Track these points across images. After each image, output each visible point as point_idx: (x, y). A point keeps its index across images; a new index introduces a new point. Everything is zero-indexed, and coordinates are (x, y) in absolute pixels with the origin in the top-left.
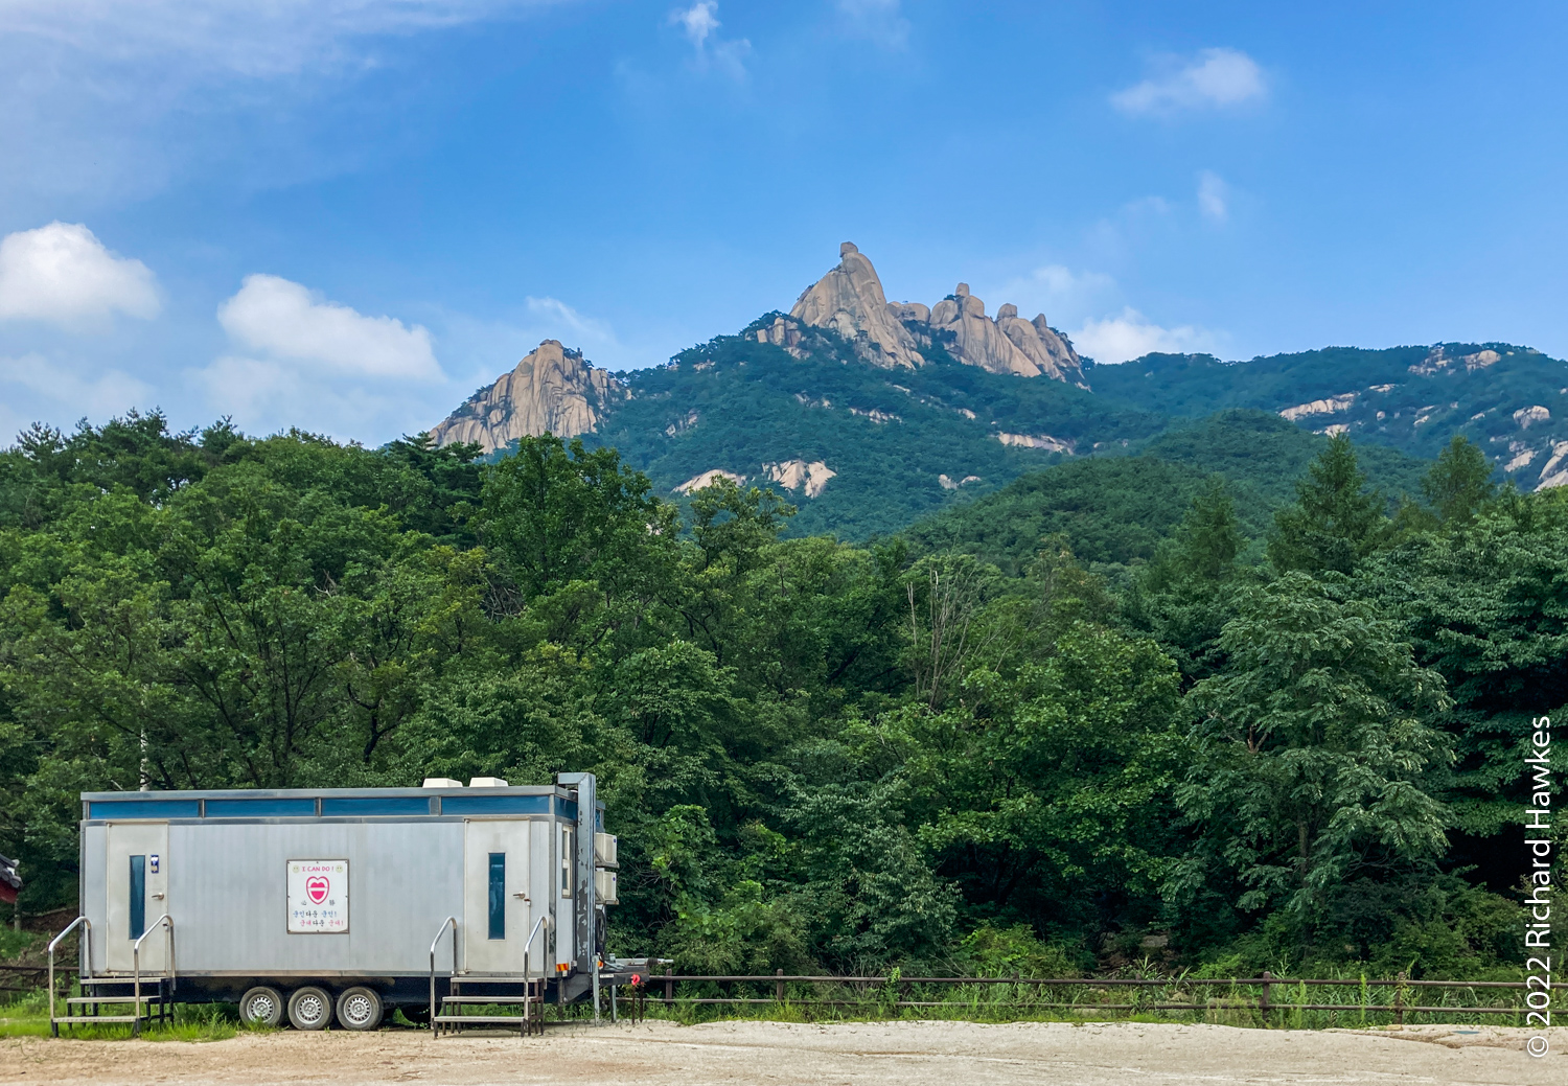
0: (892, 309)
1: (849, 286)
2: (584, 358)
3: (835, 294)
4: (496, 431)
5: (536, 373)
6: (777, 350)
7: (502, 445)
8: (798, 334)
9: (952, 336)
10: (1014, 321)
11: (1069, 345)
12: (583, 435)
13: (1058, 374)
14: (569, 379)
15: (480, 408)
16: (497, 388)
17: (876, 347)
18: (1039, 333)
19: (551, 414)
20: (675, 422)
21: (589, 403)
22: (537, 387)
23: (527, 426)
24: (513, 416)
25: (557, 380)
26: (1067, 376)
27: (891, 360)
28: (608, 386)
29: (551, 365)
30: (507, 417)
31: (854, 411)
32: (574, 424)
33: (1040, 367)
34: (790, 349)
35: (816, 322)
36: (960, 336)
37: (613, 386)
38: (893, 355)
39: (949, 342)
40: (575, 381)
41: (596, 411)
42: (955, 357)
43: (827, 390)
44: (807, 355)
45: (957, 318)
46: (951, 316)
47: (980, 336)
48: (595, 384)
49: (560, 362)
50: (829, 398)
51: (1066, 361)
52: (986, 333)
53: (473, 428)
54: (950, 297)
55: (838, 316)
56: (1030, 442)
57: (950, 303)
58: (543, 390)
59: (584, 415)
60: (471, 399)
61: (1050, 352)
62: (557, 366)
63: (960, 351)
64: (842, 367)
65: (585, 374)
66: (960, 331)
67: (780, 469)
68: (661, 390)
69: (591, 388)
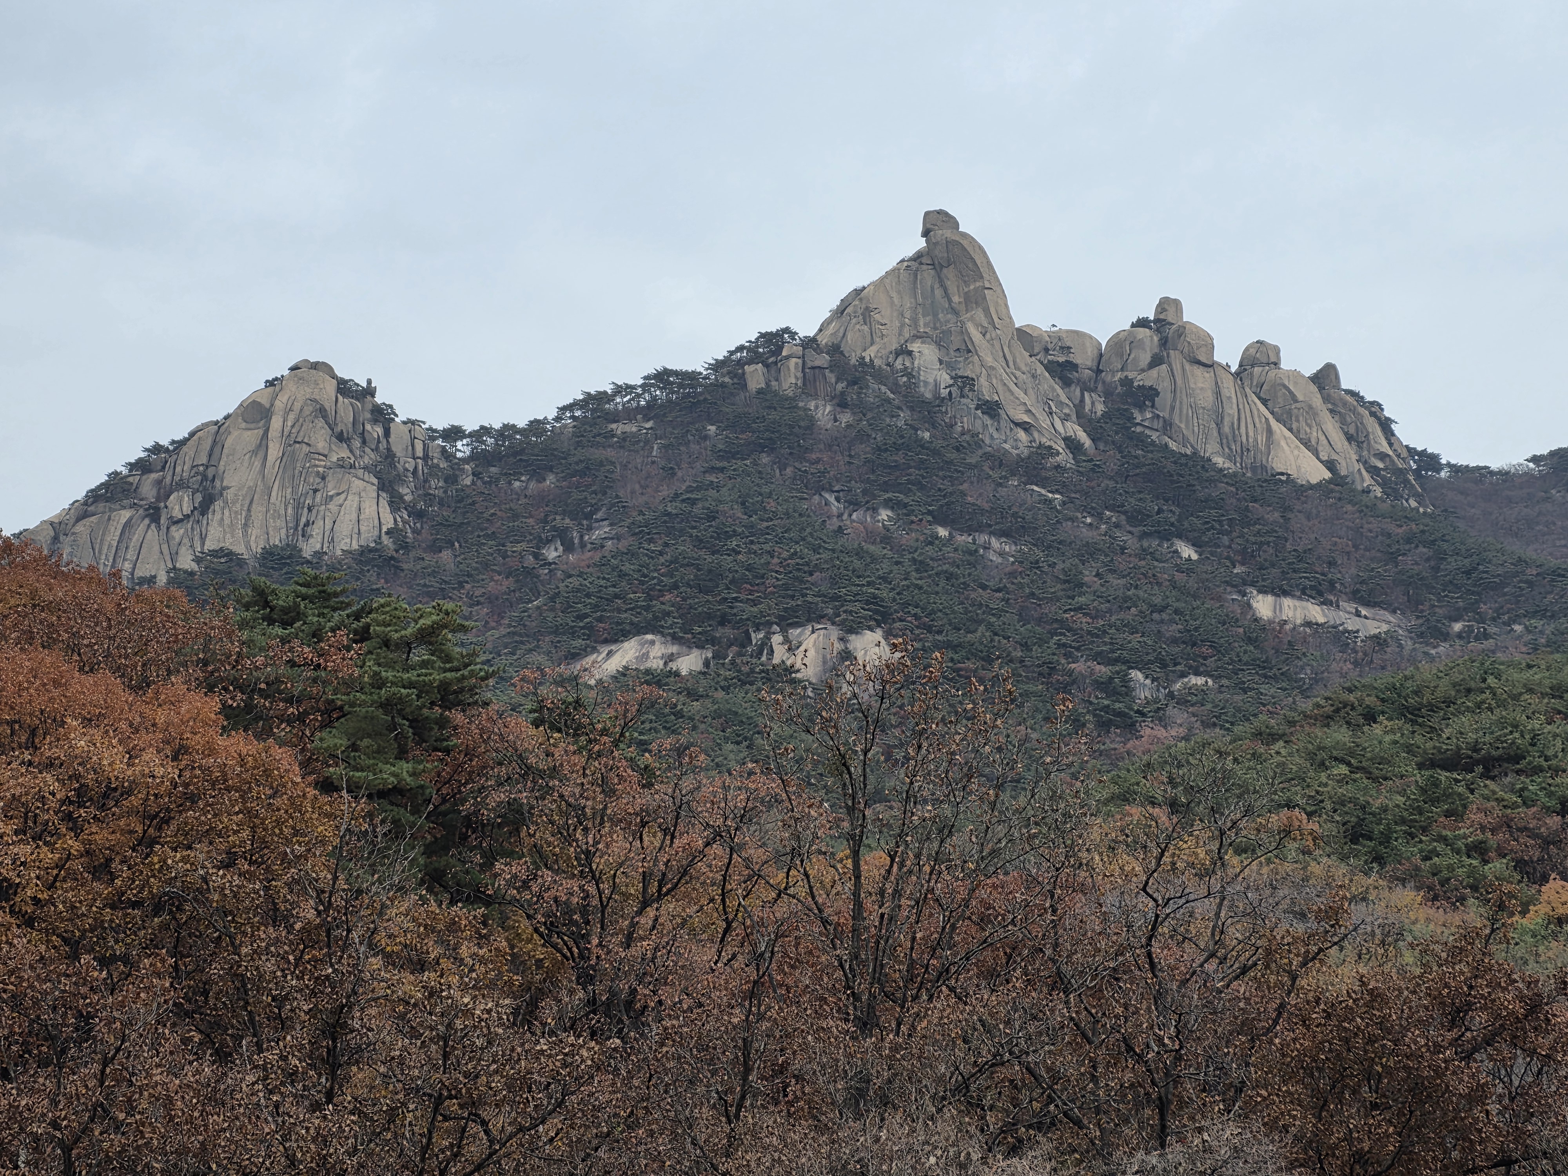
0: (1024, 336)
1: (939, 292)
2: (379, 399)
3: (908, 303)
4: (177, 533)
5: (276, 423)
6: (789, 404)
7: (186, 562)
8: (831, 377)
9: (1149, 395)
10: (1272, 374)
11: (1386, 425)
12: (364, 551)
13: (1368, 480)
14: (341, 437)
15: (148, 489)
16: (188, 450)
17: (991, 409)
18: (1326, 399)
19: (298, 507)
20: (562, 535)
21: (382, 487)
22: (274, 451)
23: (246, 525)
24: (218, 505)
25: (321, 438)
26: (1384, 484)
27: (1022, 435)
28: (426, 457)
29: (308, 410)
30: (204, 508)
31: (943, 532)
32: (345, 527)
33: (1330, 465)
34: (812, 405)
35: (870, 353)
36: (1164, 399)
37: (435, 454)
38: (1026, 427)
39: (1141, 407)
40: (357, 443)
41: (396, 503)
42: (1154, 436)
43: (886, 487)
44: (846, 418)
45: (1156, 361)
46: (1145, 358)
47: (1206, 399)
48: (398, 449)
49: (329, 405)
50: (889, 504)
51: (1383, 456)
52: (1218, 394)
53: (128, 525)
54: (1142, 323)
55: (915, 347)
56: (1316, 613)
57: (1143, 332)
58: (287, 458)
59: (370, 509)
60: (132, 466)
61: (1350, 438)
62: (322, 412)
63: (1168, 426)
64: (922, 445)
65: (379, 430)
66: (1164, 386)
67: (787, 640)
68: (538, 474)
69: (390, 455)
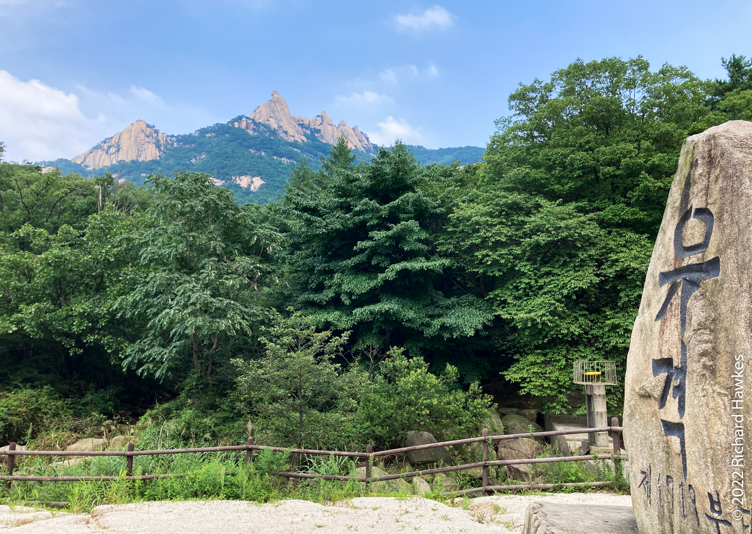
0: (293, 118)
1: (275, 108)
2: (156, 128)
3: (269, 110)
4: (112, 156)
5: (133, 133)
6: (243, 130)
7: (114, 162)
8: (252, 125)
9: (319, 131)
10: (345, 127)
11: (367, 139)
12: (153, 161)
13: (363, 149)
14: (148, 136)
15: (105, 146)
16: (114, 139)
17: (286, 133)
18: (355, 133)
19: (138, 150)
20: (195, 157)
21: (156, 147)
22: (133, 139)
23: (127, 155)
24: (121, 150)
25: (142, 136)
26: (367, 151)
27: (292, 138)
28: (166, 141)
29: (140, 130)
30: (118, 150)
31: (275, 158)
32: (149, 155)
33: (355, 146)
34: (248, 131)
35: (260, 121)
36: (322, 132)
37: (169, 141)
38: (293, 136)
39: (317, 133)
40: (151, 138)
41: (160, 150)
42: (320, 139)
43: (263, 148)
44: (256, 134)
45: (321, 124)
46: (319, 123)
47: (331, 132)
48: (160, 139)
49: (144, 129)
50: (265, 152)
51: (366, 145)
52: (333, 131)
53: (101, 154)
54: (318, 116)
55: (270, 119)
57: (318, 118)
58: (135, 140)
59: (154, 151)
60: (102, 142)
61: (360, 141)
62: (142, 131)
63: (323, 137)
64: (271, 140)
65: (156, 135)
66: (322, 129)
67: (240, 179)
68: (190, 144)
69: (158, 141)
